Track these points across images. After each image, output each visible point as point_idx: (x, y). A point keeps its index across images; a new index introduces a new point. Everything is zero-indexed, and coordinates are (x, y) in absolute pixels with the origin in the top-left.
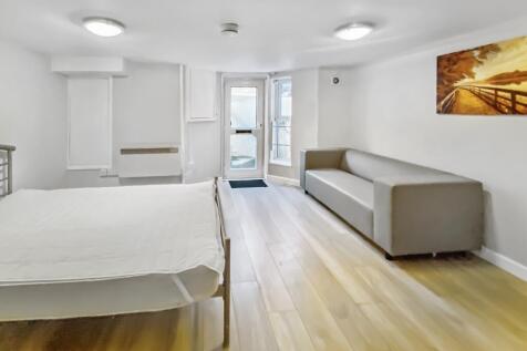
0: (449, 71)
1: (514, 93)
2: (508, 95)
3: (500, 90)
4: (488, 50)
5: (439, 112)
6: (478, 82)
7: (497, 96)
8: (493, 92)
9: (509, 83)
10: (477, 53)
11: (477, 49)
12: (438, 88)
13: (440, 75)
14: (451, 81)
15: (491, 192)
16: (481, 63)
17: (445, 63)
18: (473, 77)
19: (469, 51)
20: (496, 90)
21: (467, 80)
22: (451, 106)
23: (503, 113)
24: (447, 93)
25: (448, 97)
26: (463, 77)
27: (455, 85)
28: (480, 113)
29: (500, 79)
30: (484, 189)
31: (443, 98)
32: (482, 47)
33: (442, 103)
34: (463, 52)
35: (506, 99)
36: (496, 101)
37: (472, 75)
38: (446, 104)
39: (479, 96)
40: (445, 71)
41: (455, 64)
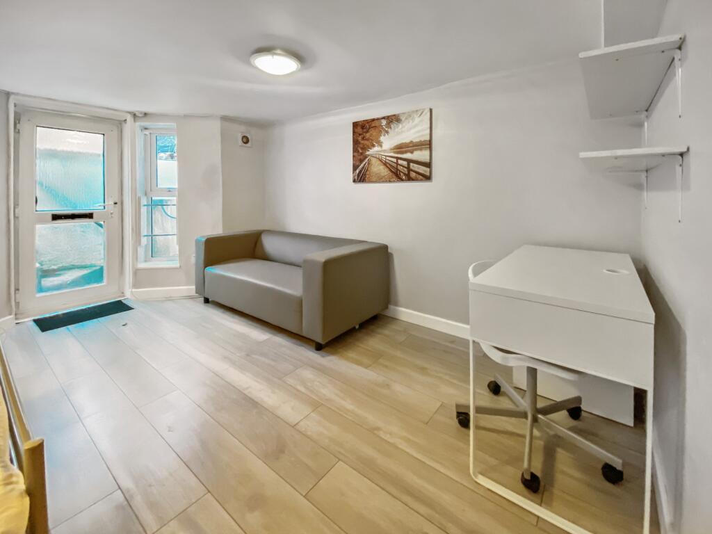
0: (363, 139)
1: (409, 161)
2: (405, 163)
3: (401, 159)
4: (393, 119)
5: (354, 181)
6: (385, 151)
7: (397, 164)
8: (395, 160)
9: (406, 152)
10: (384, 122)
11: (384, 118)
12: (354, 156)
13: (356, 142)
14: (365, 148)
15: (393, 253)
16: (387, 132)
17: (359, 130)
18: (381, 146)
19: (378, 119)
20: (398, 158)
21: (376, 149)
22: (364, 175)
23: (402, 180)
24: (361, 161)
25: (362, 165)
26: (374, 146)
27: (368, 153)
28: (386, 182)
29: (401, 148)
30: (389, 251)
31: (358, 166)
32: (388, 117)
33: (357, 171)
34: (373, 120)
35: (403, 167)
36: (397, 169)
37: (380, 144)
38: (360, 172)
39: (385, 164)
40: (360, 138)
41: (367, 132)
